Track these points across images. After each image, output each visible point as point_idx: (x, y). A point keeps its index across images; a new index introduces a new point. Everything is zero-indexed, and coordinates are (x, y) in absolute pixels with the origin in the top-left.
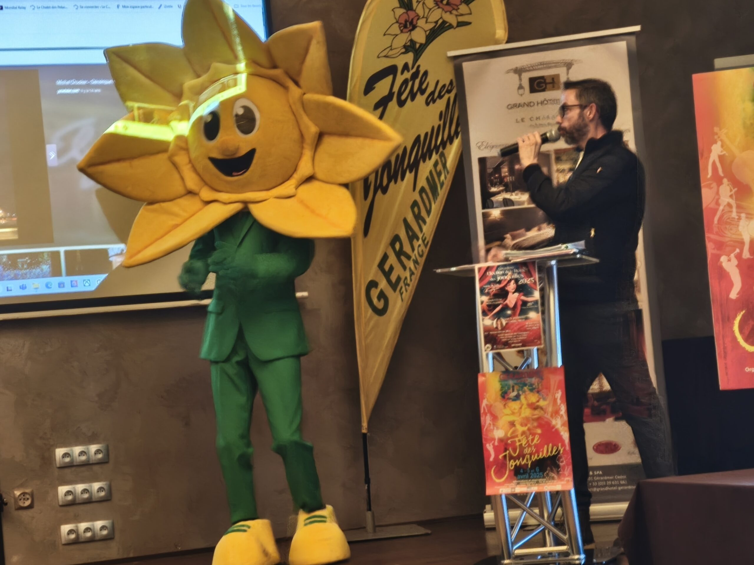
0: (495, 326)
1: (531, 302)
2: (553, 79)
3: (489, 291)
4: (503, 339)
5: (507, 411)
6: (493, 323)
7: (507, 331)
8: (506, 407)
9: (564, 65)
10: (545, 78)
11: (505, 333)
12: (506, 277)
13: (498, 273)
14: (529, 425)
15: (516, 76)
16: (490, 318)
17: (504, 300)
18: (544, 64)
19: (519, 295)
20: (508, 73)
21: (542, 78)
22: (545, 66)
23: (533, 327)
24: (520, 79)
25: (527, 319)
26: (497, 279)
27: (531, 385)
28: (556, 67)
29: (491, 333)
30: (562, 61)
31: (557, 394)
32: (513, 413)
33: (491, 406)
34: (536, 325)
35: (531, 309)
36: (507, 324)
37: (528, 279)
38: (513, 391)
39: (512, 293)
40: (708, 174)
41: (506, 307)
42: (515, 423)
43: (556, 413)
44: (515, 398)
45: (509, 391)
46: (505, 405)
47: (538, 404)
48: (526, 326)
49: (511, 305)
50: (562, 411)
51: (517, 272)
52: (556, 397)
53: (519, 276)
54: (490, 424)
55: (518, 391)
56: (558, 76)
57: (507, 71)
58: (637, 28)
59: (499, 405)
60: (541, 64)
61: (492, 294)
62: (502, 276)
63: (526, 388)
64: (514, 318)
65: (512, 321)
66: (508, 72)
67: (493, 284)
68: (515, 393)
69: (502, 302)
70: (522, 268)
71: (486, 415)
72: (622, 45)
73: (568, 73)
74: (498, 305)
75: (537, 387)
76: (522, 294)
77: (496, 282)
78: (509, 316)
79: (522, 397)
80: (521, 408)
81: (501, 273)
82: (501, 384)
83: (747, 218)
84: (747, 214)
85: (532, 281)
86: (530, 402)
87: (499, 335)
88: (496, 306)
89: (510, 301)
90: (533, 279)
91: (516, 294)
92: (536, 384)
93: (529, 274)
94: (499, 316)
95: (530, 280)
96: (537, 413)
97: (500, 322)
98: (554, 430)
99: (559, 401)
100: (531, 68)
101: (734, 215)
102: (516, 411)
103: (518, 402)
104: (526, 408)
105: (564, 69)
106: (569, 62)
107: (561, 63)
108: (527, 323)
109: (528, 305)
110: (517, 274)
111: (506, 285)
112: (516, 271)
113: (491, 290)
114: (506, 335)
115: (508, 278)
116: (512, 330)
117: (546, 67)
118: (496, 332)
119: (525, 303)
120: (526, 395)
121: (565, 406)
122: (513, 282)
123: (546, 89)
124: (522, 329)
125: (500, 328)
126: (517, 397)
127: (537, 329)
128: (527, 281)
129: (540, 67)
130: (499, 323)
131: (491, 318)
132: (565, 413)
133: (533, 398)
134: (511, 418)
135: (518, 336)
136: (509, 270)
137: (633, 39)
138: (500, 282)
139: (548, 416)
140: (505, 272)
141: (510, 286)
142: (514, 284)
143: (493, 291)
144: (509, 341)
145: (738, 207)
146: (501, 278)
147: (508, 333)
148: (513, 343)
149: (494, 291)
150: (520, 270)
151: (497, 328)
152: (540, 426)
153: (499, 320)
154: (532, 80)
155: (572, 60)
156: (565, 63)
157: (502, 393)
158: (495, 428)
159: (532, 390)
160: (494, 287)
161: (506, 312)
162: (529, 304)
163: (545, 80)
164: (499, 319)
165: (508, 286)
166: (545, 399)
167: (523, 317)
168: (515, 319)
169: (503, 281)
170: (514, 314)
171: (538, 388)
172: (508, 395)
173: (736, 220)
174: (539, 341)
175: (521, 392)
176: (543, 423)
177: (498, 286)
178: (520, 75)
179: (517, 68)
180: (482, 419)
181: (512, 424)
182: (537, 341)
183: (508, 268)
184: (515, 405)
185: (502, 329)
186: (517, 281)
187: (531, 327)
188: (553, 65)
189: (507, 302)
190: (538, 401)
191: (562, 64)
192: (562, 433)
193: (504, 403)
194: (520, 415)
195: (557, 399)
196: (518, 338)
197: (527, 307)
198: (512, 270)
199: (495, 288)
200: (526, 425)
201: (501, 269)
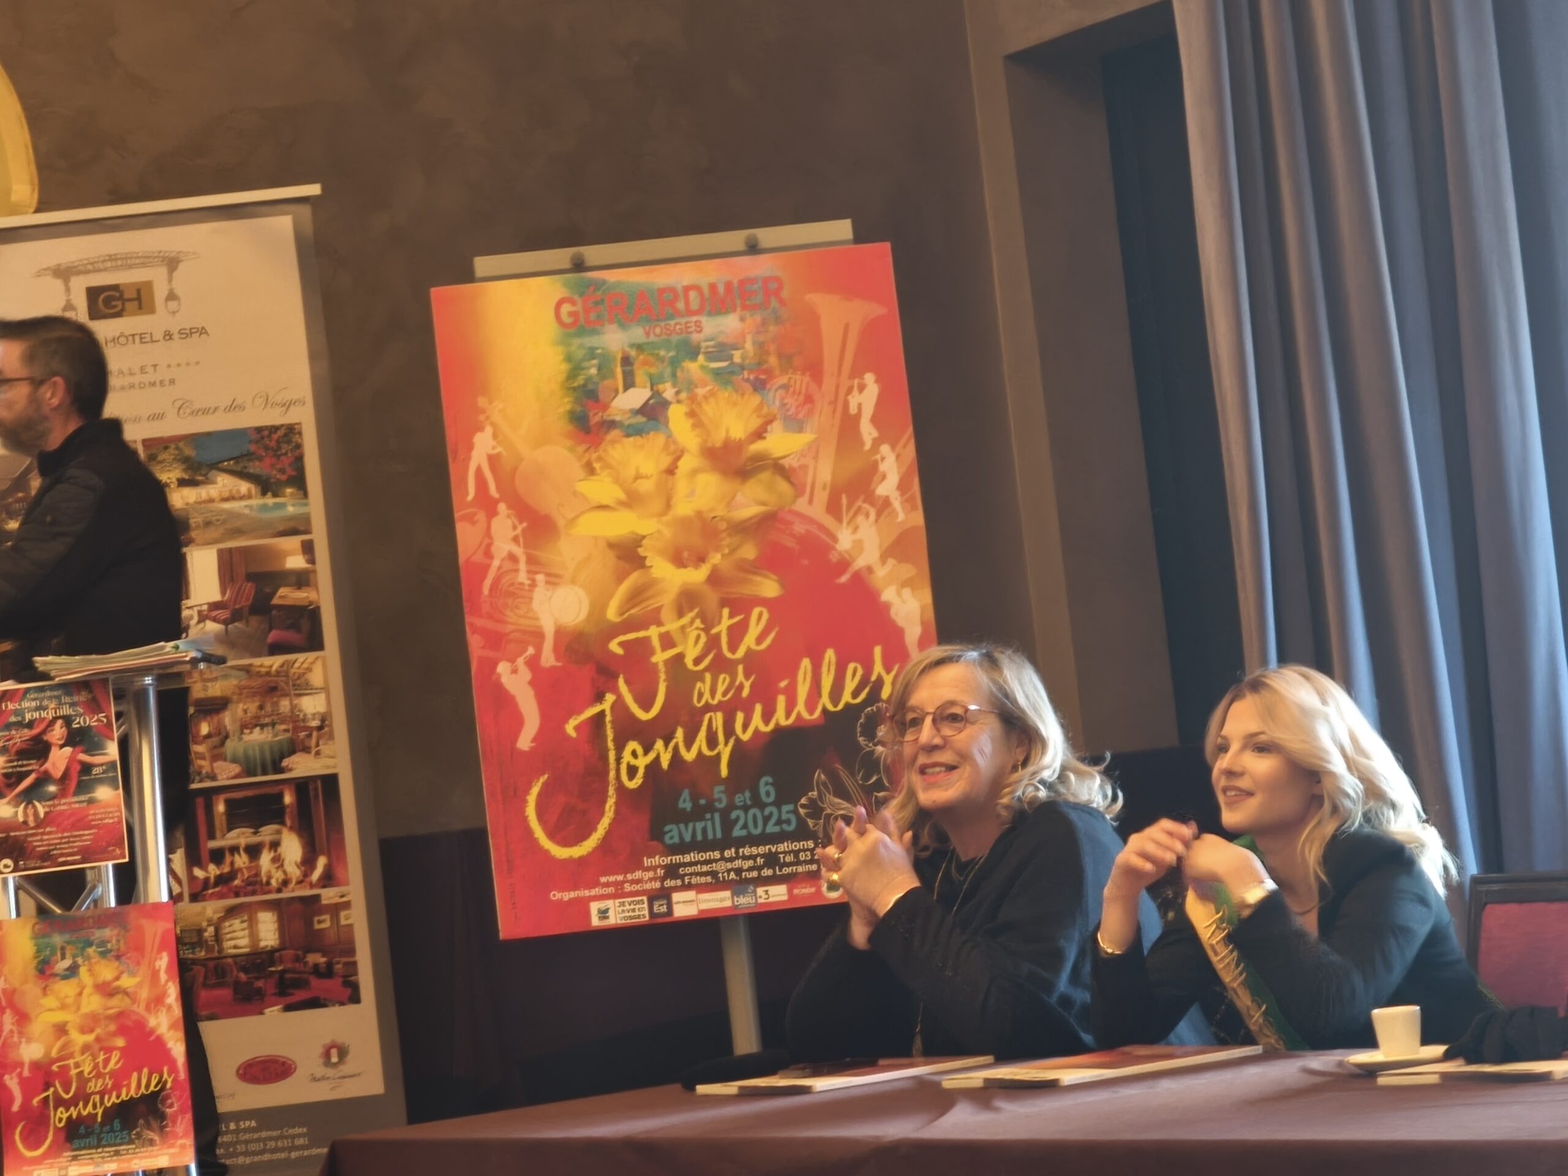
0: (21, 819)
1: (102, 765)
2: (139, 291)
3: (7, 743)
4: (39, 846)
5: (50, 1002)
6: (16, 813)
7: (48, 829)
8: (49, 992)
9: (163, 261)
10: (121, 288)
11: (43, 834)
12: (44, 714)
13: (26, 704)
14: (98, 1031)
15: (59, 284)
16: (9, 803)
17: (42, 761)
18: (116, 260)
19: (73, 751)
20: (39, 276)
21: (115, 288)
22: (119, 263)
23: (105, 819)
24: (68, 290)
25: (91, 801)
26: (24, 718)
27: (103, 943)
28: (144, 265)
29: (12, 834)
30: (156, 254)
31: (159, 960)
32: (63, 1007)
33: (14, 991)
34: (111, 815)
35: (100, 781)
36: (46, 814)
37: (94, 717)
38: (63, 958)
39: (58, 748)
40: (467, 494)
41: (45, 778)
42: (67, 1028)
43: (158, 1001)
44: (68, 973)
45: (55, 958)
46: (45, 989)
47: (117, 983)
48: (90, 818)
49: (58, 773)
50: (169, 996)
51: (68, 703)
52: (157, 967)
53: (74, 711)
54: (11, 1031)
55: (74, 957)
56: (149, 285)
57: (39, 272)
58: (314, 190)
59: (31, 989)
60: (112, 258)
61: (14, 750)
62: (35, 711)
63: (91, 951)
64: (63, 801)
65: (58, 808)
66: (38, 274)
67: (15, 730)
68: (67, 963)
69: (35, 767)
70: (79, 693)
71: (4, 1012)
72: (283, 224)
73: (170, 280)
74: (27, 774)
75: (116, 947)
76: (78, 748)
77: (20, 725)
78: (53, 797)
79: (83, 971)
80: (80, 994)
81: (33, 704)
82: (36, 945)
83: (547, 583)
84: (548, 575)
85: (103, 721)
86: (100, 980)
87: (30, 839)
88: (22, 776)
89: (54, 764)
90: (105, 717)
91: (68, 750)
92: (114, 941)
93: (95, 707)
94: (29, 796)
95: (98, 720)
96: (117, 1003)
97: (33, 810)
98: (152, 1038)
99: (163, 977)
100: (90, 267)
101: (522, 577)
102: (69, 1001)
103: (73, 981)
104: (91, 995)
105: (163, 271)
106: (171, 255)
107: (155, 257)
108: (92, 812)
109: (94, 773)
110: (68, 706)
111: (44, 732)
112: (68, 699)
113: (11, 742)
114: (46, 837)
115: (49, 715)
116: (58, 826)
117: (121, 266)
118: (24, 833)
119: (87, 768)
120: (90, 964)
121: (176, 987)
122: (59, 722)
123: (124, 313)
124: (80, 822)
125: (32, 824)
126: (73, 971)
127: (113, 823)
128: (91, 721)
129: (109, 264)
130: (30, 811)
131: (13, 803)
132: (176, 1000)
133: (107, 971)
134: (59, 1017)
135: (71, 839)
136: (50, 698)
137: (306, 211)
138: (30, 725)
139: (141, 1009)
140: (41, 703)
141: (54, 732)
142: (62, 727)
143: (15, 744)
144: (54, 850)
145: (531, 560)
146: (32, 716)
147: (50, 833)
148: (62, 855)
149: (18, 744)
150: (76, 699)
151: (25, 823)
152: (122, 1031)
153: (30, 806)
154: (93, 293)
155: (179, 252)
156: (164, 258)
157: (39, 963)
158: (24, 1040)
159: (103, 954)
160: (18, 736)
161: (46, 788)
162: (96, 771)
163: (122, 293)
164: (29, 802)
165: (49, 732)
166: (133, 974)
167: (82, 798)
168: (64, 804)
169: (37, 722)
170: (62, 794)
171: (119, 949)
172: (52, 968)
173: (527, 588)
174: (117, 849)
175: (80, 960)
176: (130, 1024)
177: (27, 733)
178: (66, 282)
179: (59, 265)
181: (61, 1030)
182: (114, 850)
183: (48, 693)
184: (66, 989)
185: (37, 827)
186: (68, 720)
187: (101, 819)
188: (137, 261)
189: (48, 765)
190: (117, 978)
191: (156, 260)
192: (170, 1044)
193: (43, 985)
194: (78, 1008)
195: (159, 971)
196: (71, 845)
197: (93, 777)
198: (58, 697)
199: (20, 738)
200: (92, 1031)
201: (32, 696)
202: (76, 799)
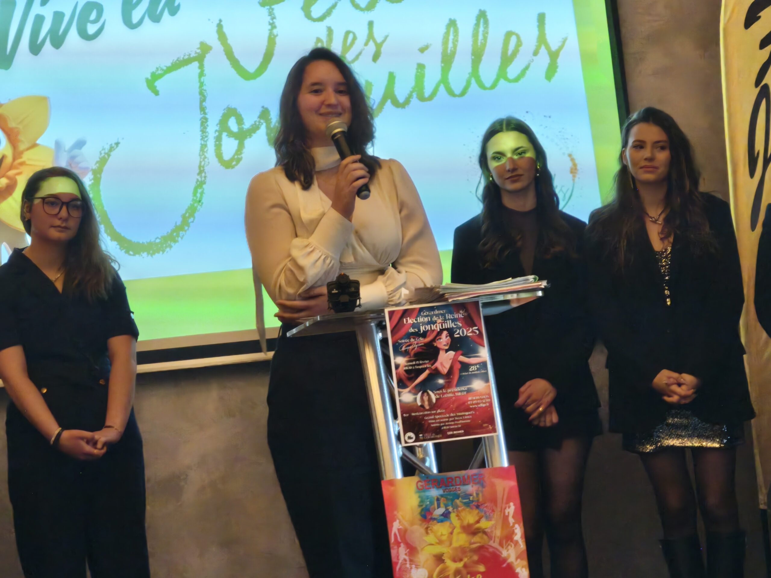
0: (419, 404)
3: (408, 348)
4: (433, 423)
5: (431, 538)
7: (439, 411)
8: (429, 531)
11: (435, 414)
13: (421, 320)
14: (465, 560)
16: (410, 392)
17: (432, 362)
19: (455, 355)
23: (479, 404)
25: (469, 391)
26: (419, 330)
27: (467, 496)
29: (413, 414)
31: (507, 508)
32: (440, 542)
33: (406, 531)
34: (484, 401)
35: (475, 376)
37: (469, 330)
38: (439, 506)
39: (444, 352)
42: (443, 558)
43: (509, 538)
44: (442, 517)
45: (433, 506)
46: (427, 528)
47: (478, 525)
48: (469, 403)
49: (445, 371)
50: (516, 534)
51: (451, 319)
52: (507, 514)
53: (455, 325)
54: (405, 560)
55: (446, 506)
59: (418, 530)
61: (412, 353)
62: (428, 325)
63: (458, 502)
64: (449, 391)
65: (446, 396)
67: (413, 338)
68: (441, 510)
70: (458, 312)
71: (399, 546)
75: (476, 499)
76: (460, 352)
77: (417, 335)
78: (441, 388)
79: (453, 516)
80: (451, 533)
81: (426, 319)
82: (420, 497)
85: (475, 333)
86: (465, 523)
87: (426, 418)
89: (442, 364)
90: (478, 329)
91: (452, 353)
92: (475, 494)
93: (470, 322)
95: (473, 332)
96: (478, 541)
97: (427, 397)
98: (504, 565)
99: (511, 520)
102: (444, 538)
103: (447, 524)
104: (459, 533)
108: (470, 398)
109: (470, 370)
110: (450, 321)
111: (434, 340)
112: (450, 316)
114: (437, 417)
115: (437, 327)
116: (446, 409)
118: (421, 413)
119: (465, 367)
120: (458, 511)
121: (520, 528)
122: (445, 333)
124: (463, 407)
125: (427, 407)
126: (446, 516)
127: (486, 407)
128: (468, 332)
130: (426, 398)
131: (413, 392)
132: (521, 537)
133: (470, 517)
134: (438, 549)
135: (456, 418)
136: (437, 315)
139: (495, 544)
140: (431, 319)
141: (441, 340)
142: (447, 337)
143: (415, 348)
144: (443, 426)
146: (425, 328)
147: (440, 414)
148: (450, 430)
149: (416, 349)
150: (456, 316)
151: (422, 406)
152: (482, 560)
153: (425, 394)
157: (422, 510)
158: (413, 566)
159: (467, 505)
160: (416, 342)
161: (436, 381)
164: (425, 391)
165: (438, 340)
166: (489, 519)
167: (463, 388)
168: (450, 393)
169: (428, 333)
170: (448, 385)
171: (478, 501)
172: (432, 514)
174: (490, 426)
175: (451, 509)
176: (487, 555)
180: (393, 552)
181: (439, 559)
182: (488, 427)
183: (436, 312)
184: (442, 529)
186: (451, 332)
187: (477, 404)
190: (478, 522)
192: (518, 570)
193: (426, 526)
194: (451, 544)
195: (508, 516)
196: (456, 422)
197: (470, 373)
198: (443, 315)
200: (461, 560)
201: (425, 314)
202: (459, 389)
